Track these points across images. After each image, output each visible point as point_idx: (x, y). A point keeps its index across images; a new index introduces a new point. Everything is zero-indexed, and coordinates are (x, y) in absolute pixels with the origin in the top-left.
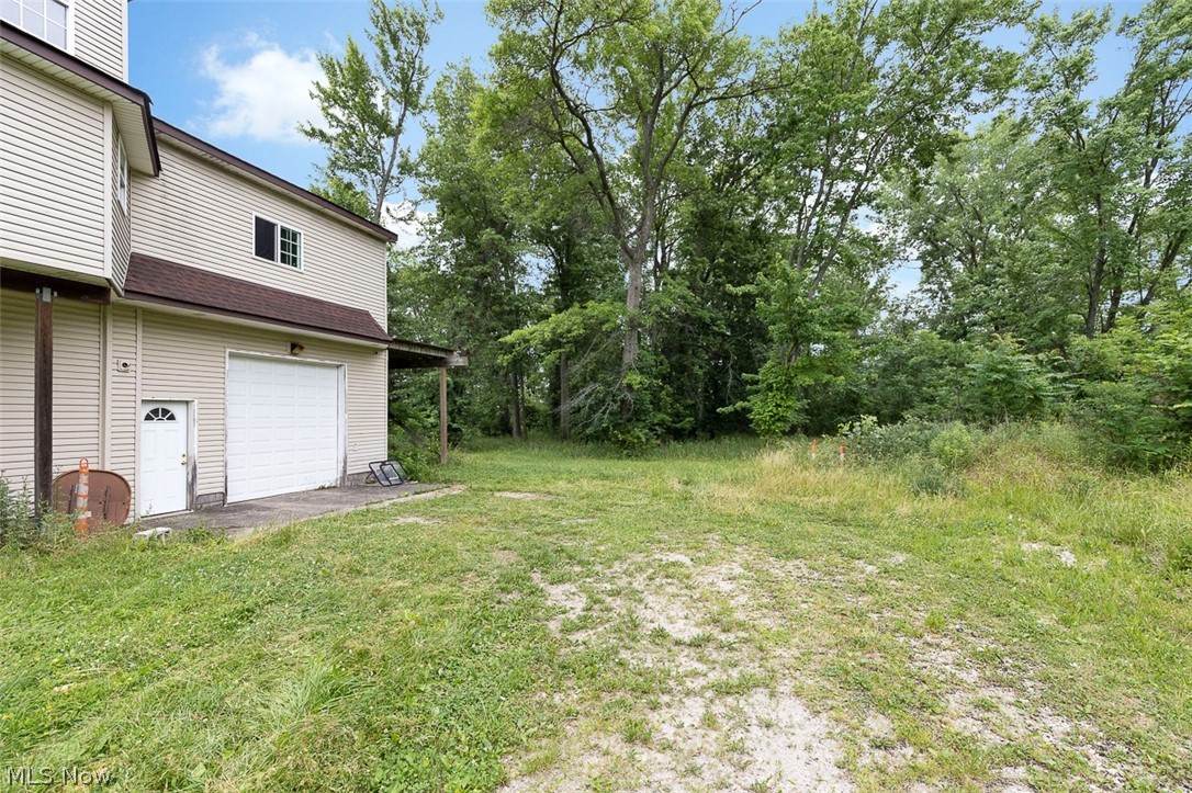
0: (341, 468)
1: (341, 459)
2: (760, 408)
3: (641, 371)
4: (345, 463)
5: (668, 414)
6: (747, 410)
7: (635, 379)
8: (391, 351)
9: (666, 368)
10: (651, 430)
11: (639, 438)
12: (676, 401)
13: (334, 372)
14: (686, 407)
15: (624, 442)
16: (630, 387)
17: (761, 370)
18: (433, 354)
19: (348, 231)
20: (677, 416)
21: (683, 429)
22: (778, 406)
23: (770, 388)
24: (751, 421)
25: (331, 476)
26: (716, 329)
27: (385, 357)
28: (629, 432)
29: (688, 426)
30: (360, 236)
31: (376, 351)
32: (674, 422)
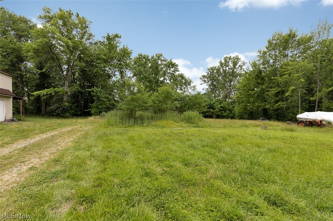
0: (5, 118)
1: (5, 116)
2: (93, 111)
3: (68, 102)
4: (6, 117)
5: (74, 111)
6: (90, 111)
7: (67, 104)
8: (13, 97)
9: (74, 101)
10: (70, 114)
11: (67, 115)
12: (77, 108)
13: (3, 101)
14: (79, 110)
15: (63, 116)
16: (65, 105)
17: (93, 104)
18: (20, 97)
19: (6, 75)
20: (77, 112)
21: (78, 114)
22: (96, 110)
23: (94, 107)
24: (91, 113)
25: (3, 120)
26: (86, 94)
27: (12, 98)
28: (65, 114)
29: (79, 114)
30: (8, 76)
31: (11, 97)
32: (75, 113)
